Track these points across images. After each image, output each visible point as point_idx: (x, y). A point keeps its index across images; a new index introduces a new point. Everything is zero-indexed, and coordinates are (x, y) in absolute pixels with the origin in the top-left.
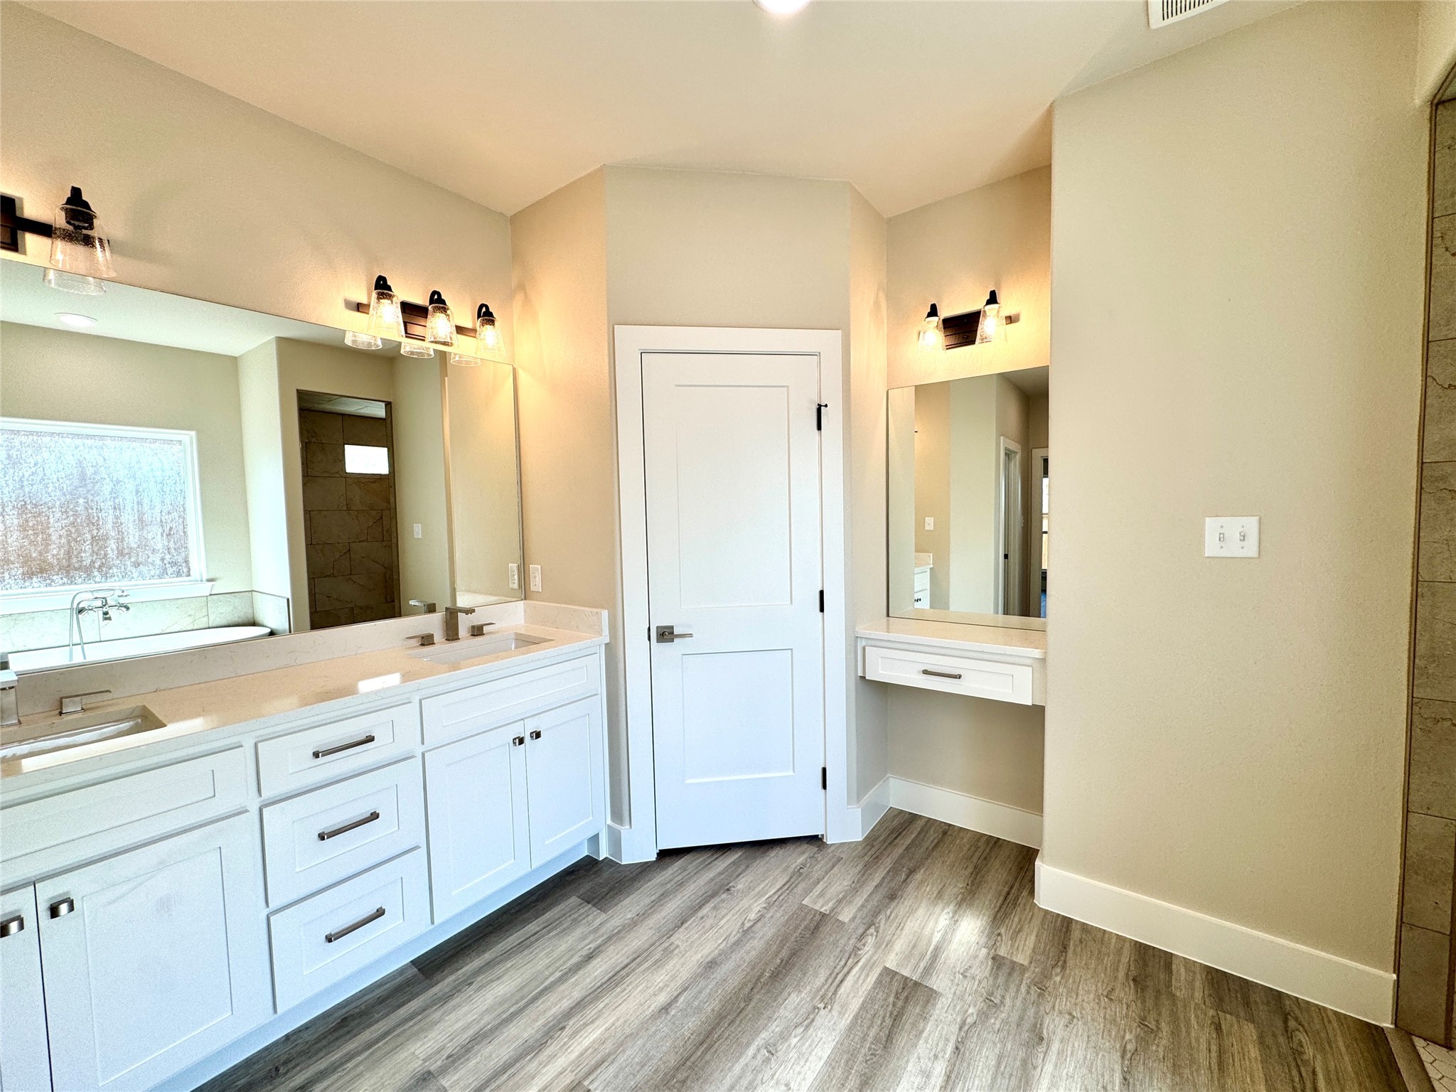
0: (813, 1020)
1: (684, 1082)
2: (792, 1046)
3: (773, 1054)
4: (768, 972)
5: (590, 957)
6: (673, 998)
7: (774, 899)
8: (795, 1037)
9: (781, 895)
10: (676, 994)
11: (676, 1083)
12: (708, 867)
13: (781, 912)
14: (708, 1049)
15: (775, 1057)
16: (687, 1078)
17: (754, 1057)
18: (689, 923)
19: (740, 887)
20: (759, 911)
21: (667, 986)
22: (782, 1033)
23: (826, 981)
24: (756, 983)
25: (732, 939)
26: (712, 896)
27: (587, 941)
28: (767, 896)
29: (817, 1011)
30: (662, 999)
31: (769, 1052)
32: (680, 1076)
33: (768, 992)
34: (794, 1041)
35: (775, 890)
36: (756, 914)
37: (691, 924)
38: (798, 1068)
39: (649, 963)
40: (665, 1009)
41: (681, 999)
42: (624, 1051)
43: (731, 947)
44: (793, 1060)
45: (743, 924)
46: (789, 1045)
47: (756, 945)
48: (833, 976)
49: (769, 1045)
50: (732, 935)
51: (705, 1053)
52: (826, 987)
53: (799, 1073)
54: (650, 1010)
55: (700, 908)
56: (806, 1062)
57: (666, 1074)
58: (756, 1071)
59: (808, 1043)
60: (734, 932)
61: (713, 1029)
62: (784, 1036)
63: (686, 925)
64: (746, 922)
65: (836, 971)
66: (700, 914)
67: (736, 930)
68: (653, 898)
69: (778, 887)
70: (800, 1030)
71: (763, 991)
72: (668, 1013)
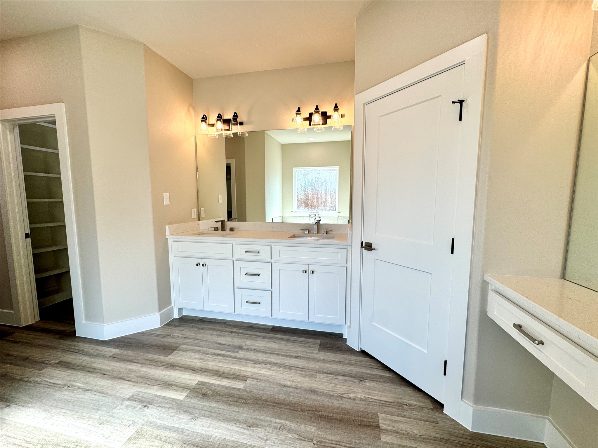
0: (304, 441)
1: (257, 404)
2: (287, 436)
3: (279, 429)
4: (322, 413)
5: (296, 357)
6: (291, 386)
7: (370, 401)
8: (292, 435)
9: (376, 402)
10: (293, 386)
11: (256, 402)
12: (369, 368)
13: (364, 406)
14: (273, 406)
15: (278, 431)
16: (259, 404)
17: (275, 423)
18: (330, 375)
19: (367, 384)
20: (357, 397)
21: (295, 382)
22: (292, 429)
23: (331, 440)
24: (312, 411)
25: (332, 393)
26: (352, 377)
27: (301, 353)
28: (369, 397)
29: (310, 441)
30: (289, 383)
31: (280, 428)
32: (259, 402)
33: (310, 417)
34: (290, 436)
35: (379, 399)
36: (354, 397)
37: (330, 377)
38: (276, 441)
39: (303, 373)
40: (285, 386)
41: (291, 389)
42: (263, 383)
43: (327, 395)
44: (280, 438)
45: (344, 394)
46: (286, 434)
47: (336, 403)
48: (337, 443)
49: (283, 426)
50: (334, 392)
51: (271, 405)
52: (327, 441)
53: (274, 443)
54: (283, 382)
55: (342, 376)
56: (281, 444)
57: (258, 398)
58: (270, 426)
59: (291, 442)
60: (336, 393)
61: (283, 404)
62: (290, 431)
63: (329, 375)
64: (346, 394)
65: (341, 444)
66: (338, 377)
67: (338, 393)
68: (336, 360)
69: (381, 399)
70: (297, 436)
71: (310, 415)
72: (283, 387)
